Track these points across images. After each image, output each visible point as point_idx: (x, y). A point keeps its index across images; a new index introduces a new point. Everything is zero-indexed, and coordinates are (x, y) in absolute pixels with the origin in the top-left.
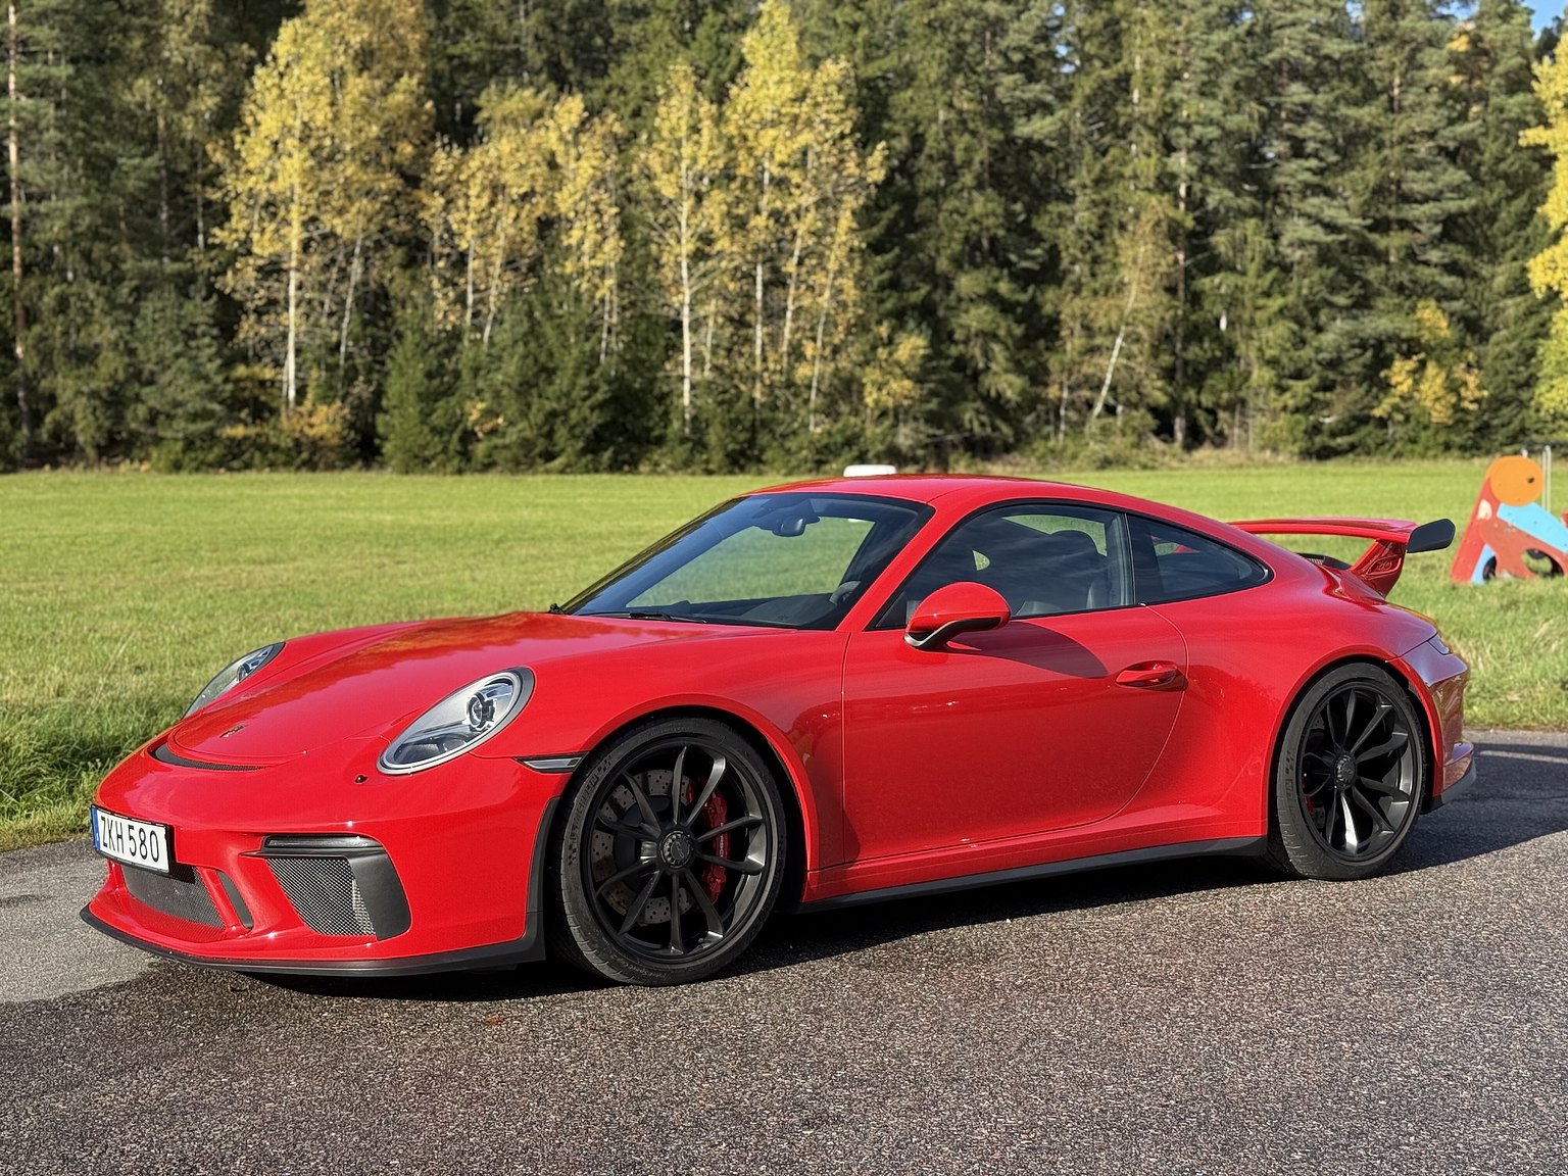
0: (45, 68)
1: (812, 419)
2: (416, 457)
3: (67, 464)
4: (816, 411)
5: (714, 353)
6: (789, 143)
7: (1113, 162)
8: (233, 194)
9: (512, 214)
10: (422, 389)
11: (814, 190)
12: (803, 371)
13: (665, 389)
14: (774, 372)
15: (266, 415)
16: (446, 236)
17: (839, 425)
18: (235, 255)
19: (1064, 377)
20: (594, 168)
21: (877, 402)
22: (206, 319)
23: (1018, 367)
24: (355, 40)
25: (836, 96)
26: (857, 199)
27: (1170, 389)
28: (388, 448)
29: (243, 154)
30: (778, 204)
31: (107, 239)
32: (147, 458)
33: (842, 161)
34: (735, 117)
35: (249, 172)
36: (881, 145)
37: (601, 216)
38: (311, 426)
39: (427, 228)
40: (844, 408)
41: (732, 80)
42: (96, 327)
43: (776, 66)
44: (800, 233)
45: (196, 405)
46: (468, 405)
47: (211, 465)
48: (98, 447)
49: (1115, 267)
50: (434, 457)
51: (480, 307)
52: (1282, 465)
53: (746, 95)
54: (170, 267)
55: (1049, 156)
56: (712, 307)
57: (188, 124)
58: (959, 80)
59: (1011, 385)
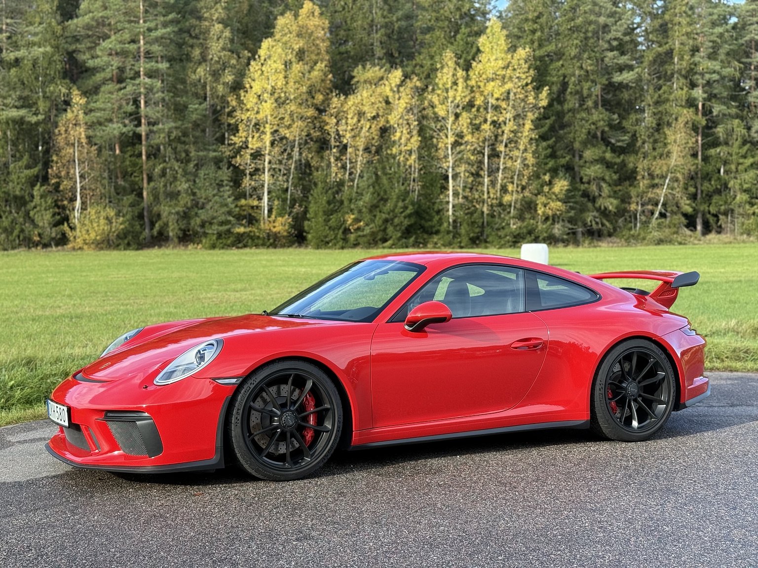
0: (156, 64)
1: (512, 222)
2: (322, 241)
3: (165, 246)
4: (513, 217)
5: (464, 190)
6: (501, 89)
7: (664, 93)
8: (240, 120)
9: (368, 126)
10: (326, 209)
11: (513, 110)
12: (507, 198)
13: (441, 208)
14: (493, 199)
15: (254, 222)
16: (337, 137)
17: (525, 224)
18: (241, 148)
19: (639, 199)
20: (406, 103)
21: (544, 213)
22: (227, 178)
23: (614, 195)
24: (296, 47)
25: (523, 66)
26: (534, 114)
27: (694, 205)
28: (309, 236)
29: (245, 102)
30: (495, 118)
31: (184, 143)
32: (201, 242)
33: (527, 96)
34: (474, 77)
35: (248, 110)
36: (546, 88)
37: (410, 126)
38: (274, 227)
39: (329, 134)
40: (527, 216)
41: (474, 59)
42: (179, 183)
43: (494, 52)
44: (506, 132)
45: (222, 218)
46: (347, 216)
47: (229, 246)
48: (179, 238)
49: (665, 145)
50: (331, 241)
51: (353, 170)
52: (752, 242)
53: (480, 66)
54: (212, 154)
55: (631, 92)
56: (462, 169)
57: (220, 88)
58: (586, 56)
59: (611, 204)
